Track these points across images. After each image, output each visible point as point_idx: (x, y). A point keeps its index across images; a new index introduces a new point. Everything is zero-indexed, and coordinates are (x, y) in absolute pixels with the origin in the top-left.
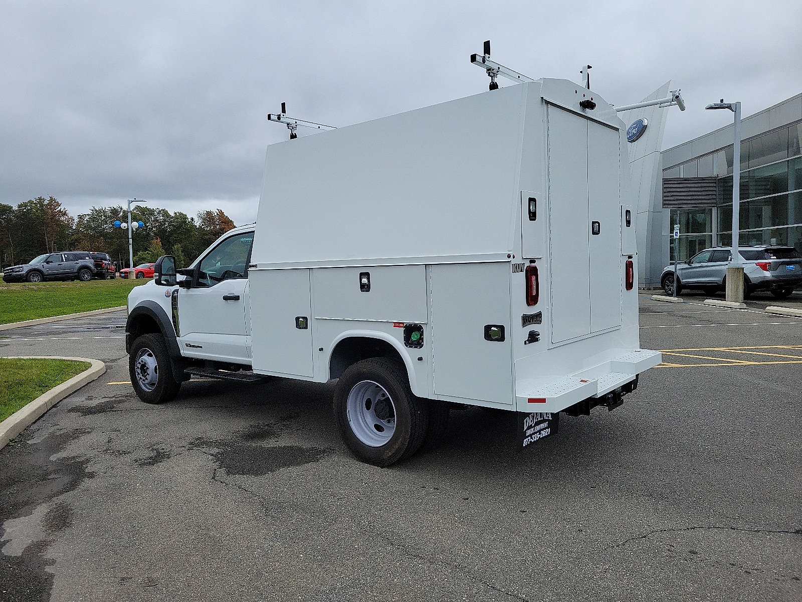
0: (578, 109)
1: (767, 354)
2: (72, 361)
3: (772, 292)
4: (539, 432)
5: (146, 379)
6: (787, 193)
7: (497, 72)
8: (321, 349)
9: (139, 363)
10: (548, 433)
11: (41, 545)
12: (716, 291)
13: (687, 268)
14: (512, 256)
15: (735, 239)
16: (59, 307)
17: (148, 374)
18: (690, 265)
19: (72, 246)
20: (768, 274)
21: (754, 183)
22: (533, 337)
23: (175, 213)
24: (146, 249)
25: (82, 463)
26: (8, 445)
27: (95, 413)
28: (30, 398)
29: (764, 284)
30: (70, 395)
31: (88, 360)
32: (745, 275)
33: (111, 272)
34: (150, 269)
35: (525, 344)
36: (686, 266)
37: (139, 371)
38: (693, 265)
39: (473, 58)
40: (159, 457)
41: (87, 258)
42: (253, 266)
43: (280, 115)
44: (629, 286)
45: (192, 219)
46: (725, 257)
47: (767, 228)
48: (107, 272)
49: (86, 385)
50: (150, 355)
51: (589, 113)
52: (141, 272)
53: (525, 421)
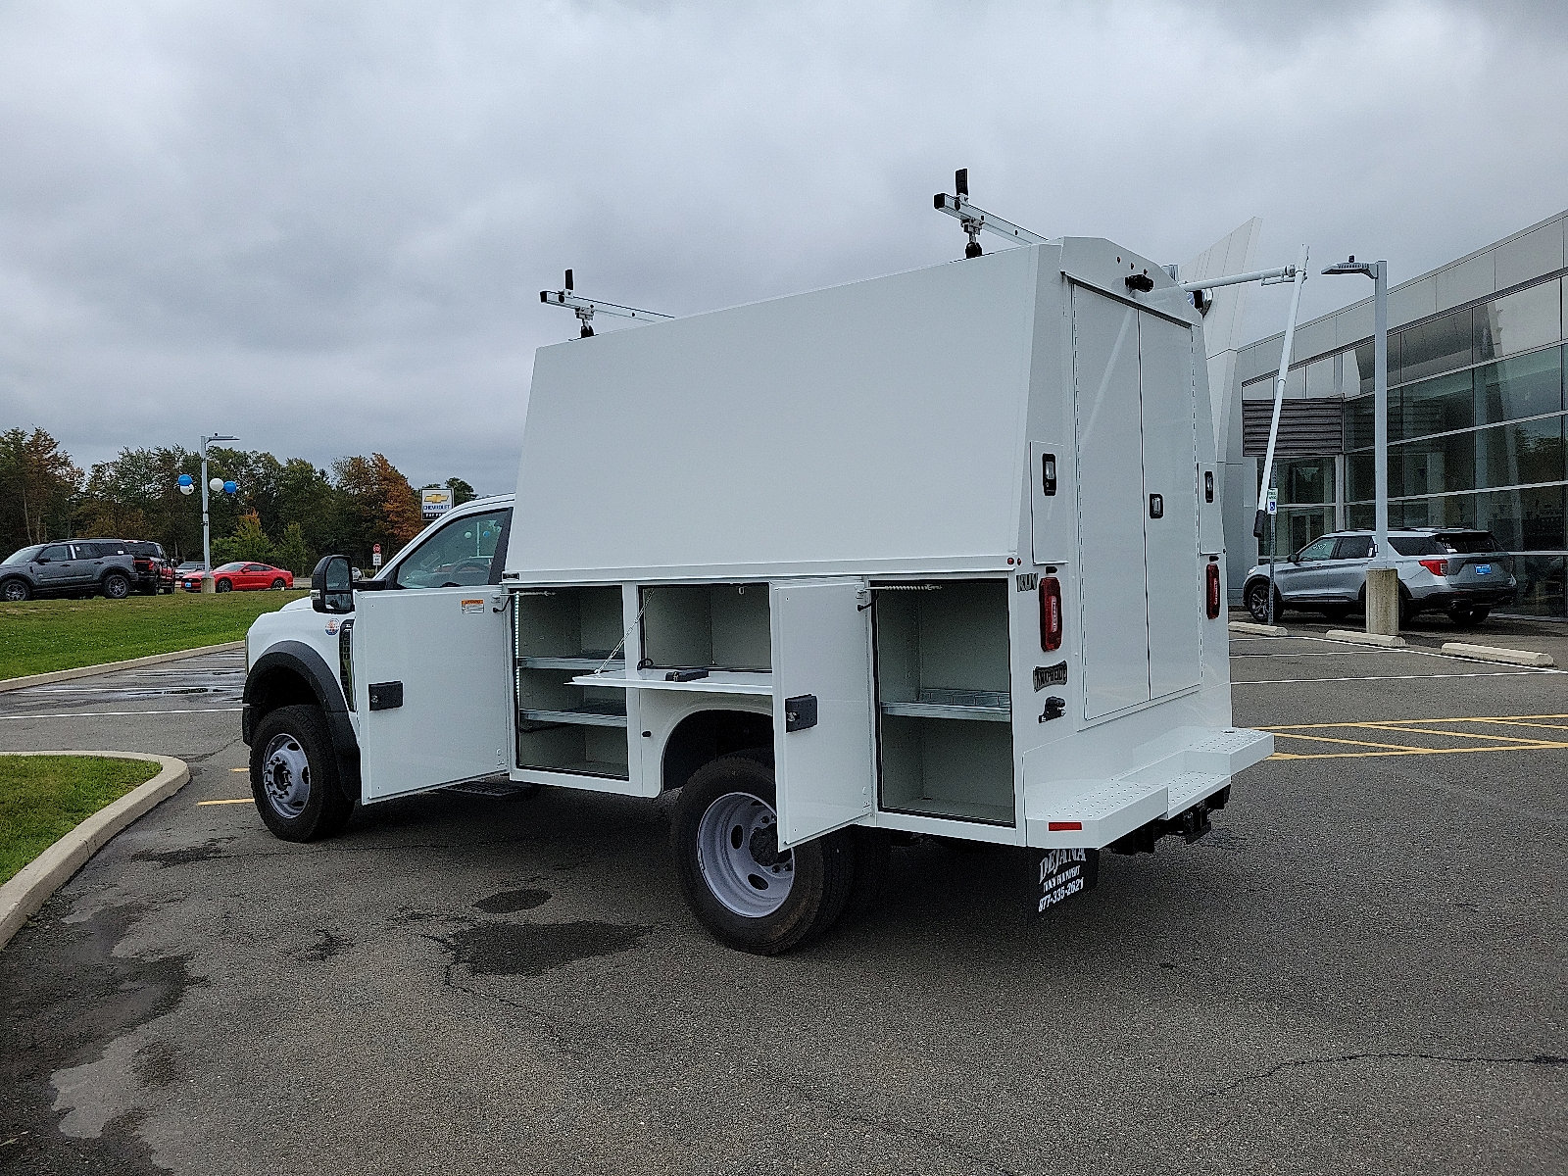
0: (1122, 291)
1: (1453, 734)
2: (119, 759)
3: (1452, 614)
4: (1065, 884)
5: (287, 793)
6: (1474, 429)
7: (980, 225)
8: (647, 734)
9: (272, 763)
10: (1080, 886)
11: (135, 1117)
12: (1348, 613)
13: (1292, 571)
14: (1016, 561)
15: (1382, 516)
16: (68, 652)
17: (290, 784)
18: (1298, 565)
19: (79, 527)
20: (1441, 582)
21: (1411, 411)
22: (1053, 709)
23: (290, 462)
24: (229, 533)
25: (181, 959)
26: (25, 927)
27: (186, 861)
28: (53, 835)
29: (1436, 600)
30: (128, 827)
31: (152, 758)
32: (1400, 583)
33: (165, 580)
34: (244, 573)
35: (1040, 721)
36: (1291, 566)
37: (271, 778)
38: (1305, 564)
39: (939, 201)
40: (329, 947)
41: (119, 552)
42: (510, 576)
43: (562, 293)
44: (1213, 611)
45: (323, 473)
46: (1363, 548)
47: (1437, 495)
48: (159, 579)
49: (156, 807)
50: (293, 747)
51: (1141, 297)
52: (225, 579)
53: (1041, 864)
